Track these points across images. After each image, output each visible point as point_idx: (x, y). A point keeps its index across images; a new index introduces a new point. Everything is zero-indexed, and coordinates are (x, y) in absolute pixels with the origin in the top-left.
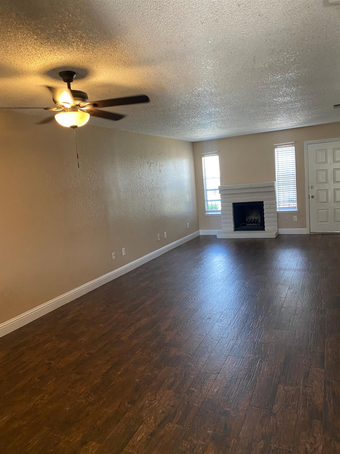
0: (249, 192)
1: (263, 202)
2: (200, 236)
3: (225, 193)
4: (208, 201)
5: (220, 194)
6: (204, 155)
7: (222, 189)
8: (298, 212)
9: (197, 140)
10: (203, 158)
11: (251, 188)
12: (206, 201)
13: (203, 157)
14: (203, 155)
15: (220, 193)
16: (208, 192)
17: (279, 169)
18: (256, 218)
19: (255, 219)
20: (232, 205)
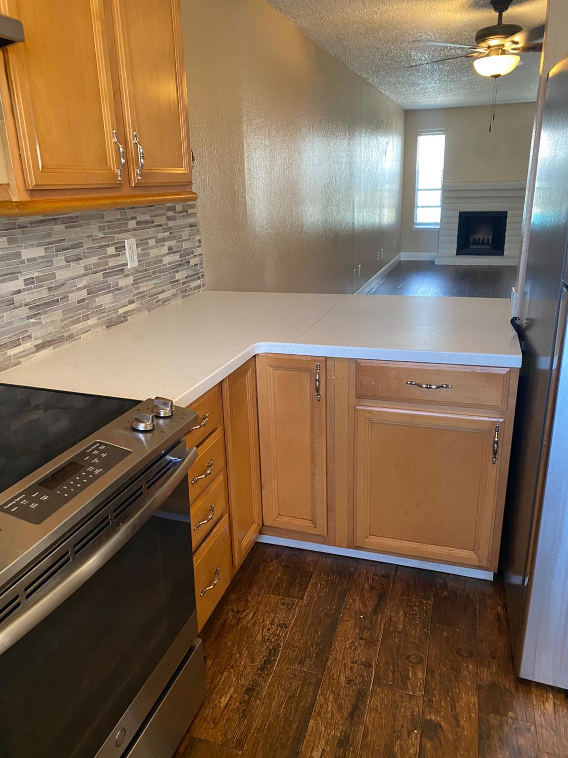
0: (488, 195)
1: (507, 212)
2: (400, 261)
3: (452, 196)
5: (441, 197)
6: (421, 133)
7: (448, 189)
9: (418, 108)
10: (419, 137)
11: (493, 190)
12: (416, 207)
14: (419, 134)
18: (486, 237)
19: (484, 239)
20: (458, 214)
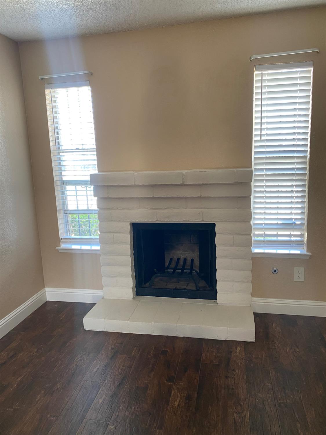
0: (176, 195)
1: (214, 225)
2: (47, 302)
3: (109, 196)
4: (66, 212)
5: (96, 198)
7: (101, 183)
8: (308, 258)
10: (47, 92)
11: (182, 185)
12: (62, 212)
13: (48, 88)
14: (49, 84)
15: (95, 196)
16: (69, 187)
17: (263, 132)
20: (128, 228)
